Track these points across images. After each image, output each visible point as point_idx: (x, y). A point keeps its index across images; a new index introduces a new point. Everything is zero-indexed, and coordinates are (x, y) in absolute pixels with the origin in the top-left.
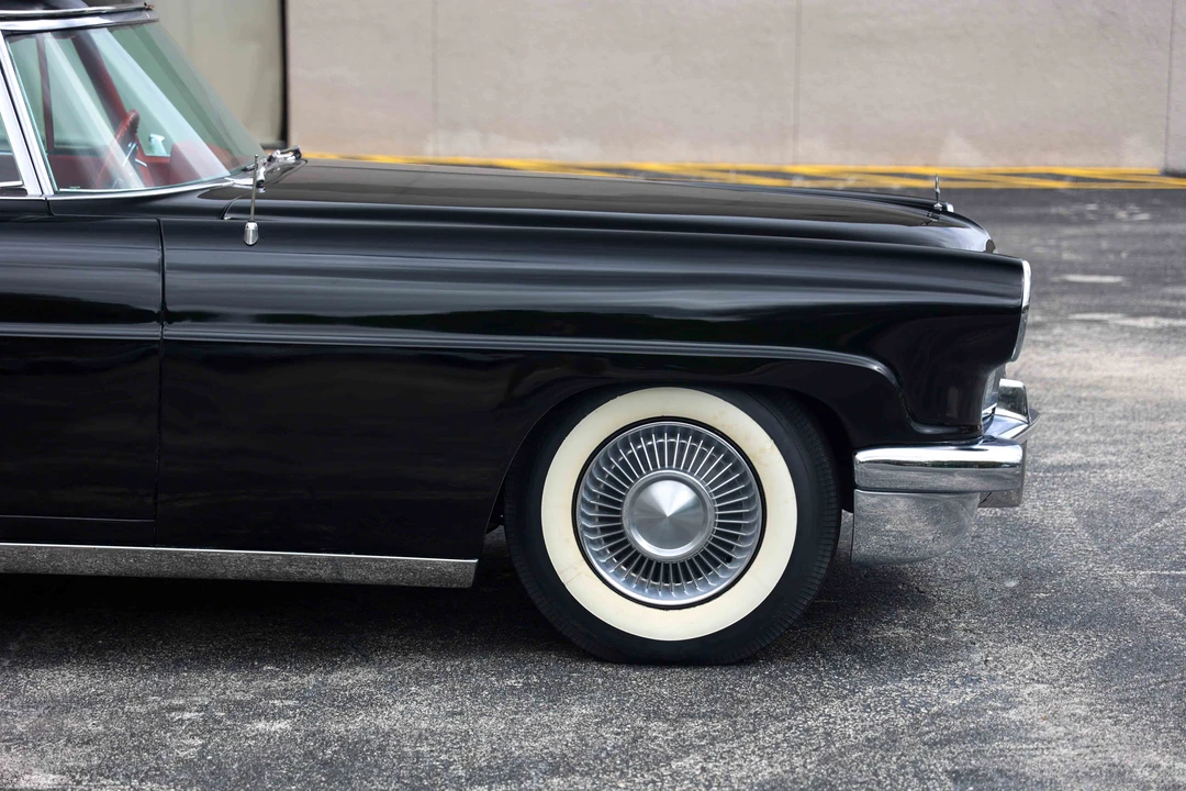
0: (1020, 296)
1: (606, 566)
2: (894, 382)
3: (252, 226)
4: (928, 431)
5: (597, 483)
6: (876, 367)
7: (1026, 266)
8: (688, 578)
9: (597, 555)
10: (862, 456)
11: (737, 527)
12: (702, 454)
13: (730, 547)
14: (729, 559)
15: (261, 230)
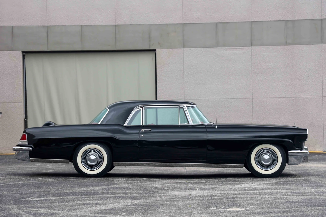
0: (307, 133)
1: (259, 166)
2: (293, 143)
3: (216, 126)
4: (297, 149)
5: (257, 156)
6: (290, 141)
7: (307, 130)
8: (269, 167)
9: (258, 165)
10: (289, 152)
11: (274, 161)
12: (270, 152)
13: (274, 163)
14: (274, 165)
15: (217, 127)
